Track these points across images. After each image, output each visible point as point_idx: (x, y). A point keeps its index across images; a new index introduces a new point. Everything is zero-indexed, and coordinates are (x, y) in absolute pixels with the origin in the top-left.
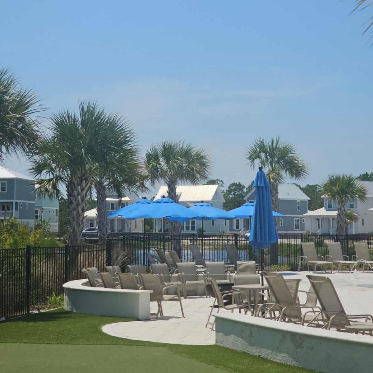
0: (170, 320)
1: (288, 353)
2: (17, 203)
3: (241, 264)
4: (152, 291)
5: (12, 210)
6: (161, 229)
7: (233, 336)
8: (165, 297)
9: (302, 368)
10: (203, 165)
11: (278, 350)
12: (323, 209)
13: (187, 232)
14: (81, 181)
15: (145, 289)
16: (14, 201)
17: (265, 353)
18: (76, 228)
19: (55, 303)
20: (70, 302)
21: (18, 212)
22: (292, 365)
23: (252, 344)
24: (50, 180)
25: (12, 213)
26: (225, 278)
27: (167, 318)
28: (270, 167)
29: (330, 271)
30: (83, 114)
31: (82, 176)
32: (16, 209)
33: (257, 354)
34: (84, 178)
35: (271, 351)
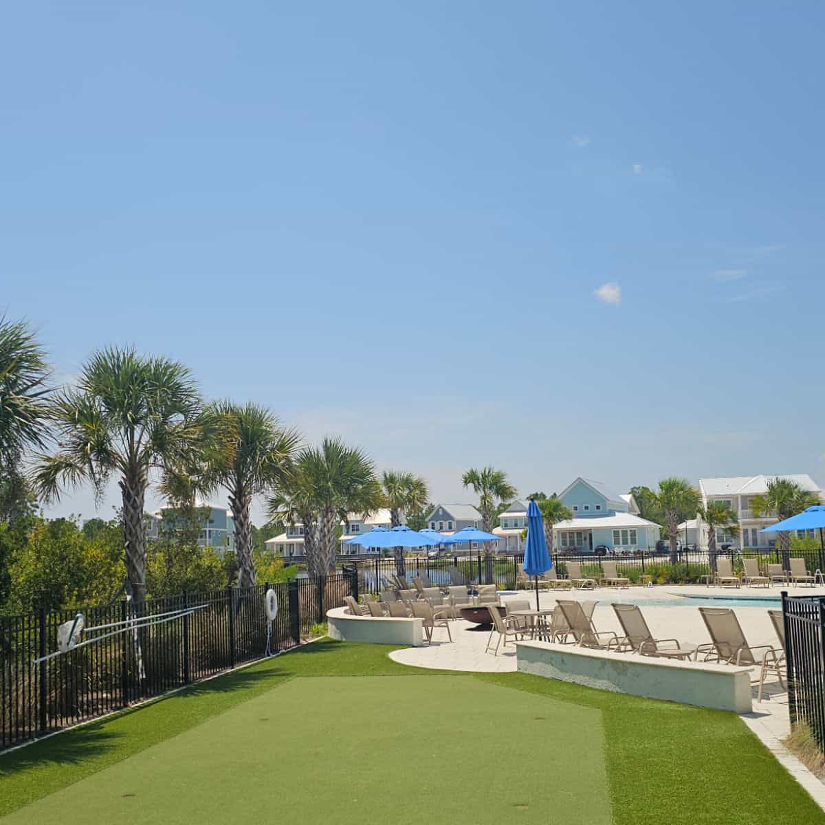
0: (442, 646)
1: (609, 679)
2: (210, 531)
3: (482, 588)
4: (424, 619)
5: (206, 538)
6: (348, 551)
7: (540, 663)
8: (436, 623)
9: (627, 694)
10: (423, 492)
11: (597, 677)
12: (499, 528)
13: (373, 553)
14: (327, 513)
15: (415, 617)
16: (207, 529)
17: (579, 679)
18: (323, 558)
19: (318, 633)
20: (338, 631)
21: (211, 539)
22: (614, 690)
23: (562, 671)
24: (286, 512)
25: (206, 541)
26: (467, 601)
27: (438, 644)
28: (483, 493)
29: (547, 590)
30: (326, 448)
31: (327, 508)
32: (210, 537)
33: (571, 681)
34: (329, 510)
35: (587, 678)
